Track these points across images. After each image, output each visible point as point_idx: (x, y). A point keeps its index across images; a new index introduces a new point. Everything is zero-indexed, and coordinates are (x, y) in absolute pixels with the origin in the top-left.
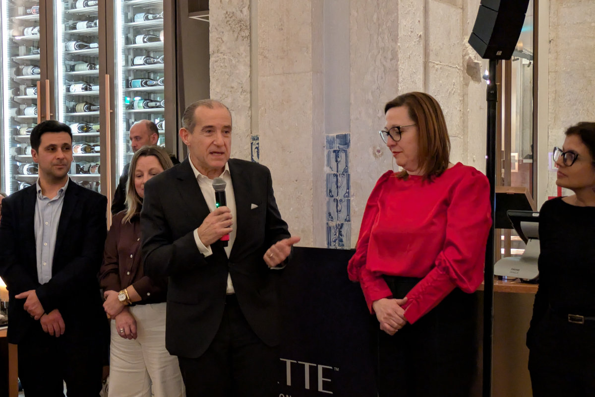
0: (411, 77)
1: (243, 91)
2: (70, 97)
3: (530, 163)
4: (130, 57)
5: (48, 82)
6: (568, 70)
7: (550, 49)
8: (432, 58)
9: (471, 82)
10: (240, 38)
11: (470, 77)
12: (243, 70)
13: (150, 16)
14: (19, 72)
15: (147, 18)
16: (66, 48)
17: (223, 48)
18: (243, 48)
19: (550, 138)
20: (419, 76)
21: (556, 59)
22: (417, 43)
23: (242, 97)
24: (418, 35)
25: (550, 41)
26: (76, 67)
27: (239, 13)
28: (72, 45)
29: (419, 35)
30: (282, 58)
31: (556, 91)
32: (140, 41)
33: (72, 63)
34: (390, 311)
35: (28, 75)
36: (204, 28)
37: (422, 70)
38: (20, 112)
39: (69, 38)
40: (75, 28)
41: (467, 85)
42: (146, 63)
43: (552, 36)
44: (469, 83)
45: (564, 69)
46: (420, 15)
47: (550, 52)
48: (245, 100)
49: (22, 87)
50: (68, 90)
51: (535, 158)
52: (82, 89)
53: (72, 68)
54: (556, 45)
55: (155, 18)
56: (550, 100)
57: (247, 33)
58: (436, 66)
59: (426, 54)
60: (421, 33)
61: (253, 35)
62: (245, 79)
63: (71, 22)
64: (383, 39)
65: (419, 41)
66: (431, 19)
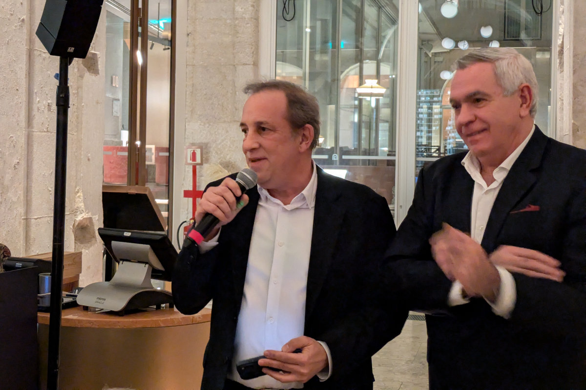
0: (10, 65)
3: (166, 156)
6: (205, 64)
7: (188, 42)
8: (38, 45)
9: (86, 74)
11: (86, 69)
19: (187, 131)
20: (20, 65)
21: (194, 52)
22: (18, 27)
24: (19, 19)
25: (188, 35)
29: (21, 19)
31: (193, 84)
37: (25, 58)
41: (82, 77)
43: (190, 30)
44: (84, 75)
45: (201, 63)
47: (187, 46)
51: (171, 151)
54: (194, 39)
56: (187, 93)
58: (44, 55)
59: (31, 41)
60: (24, 17)
65: (21, 26)
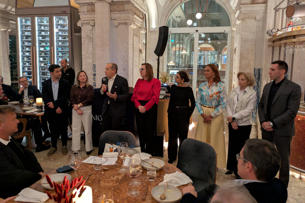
1: (91, 54)
2: (40, 51)
4: (58, 42)
5: (34, 47)
8: (134, 49)
9: (140, 54)
10: (90, 41)
12: (91, 49)
13: (63, 33)
14: (23, 43)
15: (62, 33)
16: (39, 38)
17: (85, 43)
18: (91, 44)
20: (132, 53)
23: (91, 55)
26: (41, 43)
27: (89, 35)
28: (41, 38)
30: (102, 47)
32: (60, 38)
33: (40, 42)
34: (142, 109)
35: (26, 44)
36: (80, 38)
38: (24, 54)
39: (39, 36)
40: (41, 33)
42: (62, 44)
43: (149, 41)
46: (132, 39)
47: (149, 44)
48: (91, 56)
49: (25, 47)
50: (39, 49)
52: (44, 49)
53: (40, 44)
55: (65, 33)
57: (92, 40)
58: (135, 51)
59: (133, 48)
61: (93, 41)
62: (91, 51)
63: (39, 32)
64: (125, 45)
65: (132, 45)
66: (134, 40)
